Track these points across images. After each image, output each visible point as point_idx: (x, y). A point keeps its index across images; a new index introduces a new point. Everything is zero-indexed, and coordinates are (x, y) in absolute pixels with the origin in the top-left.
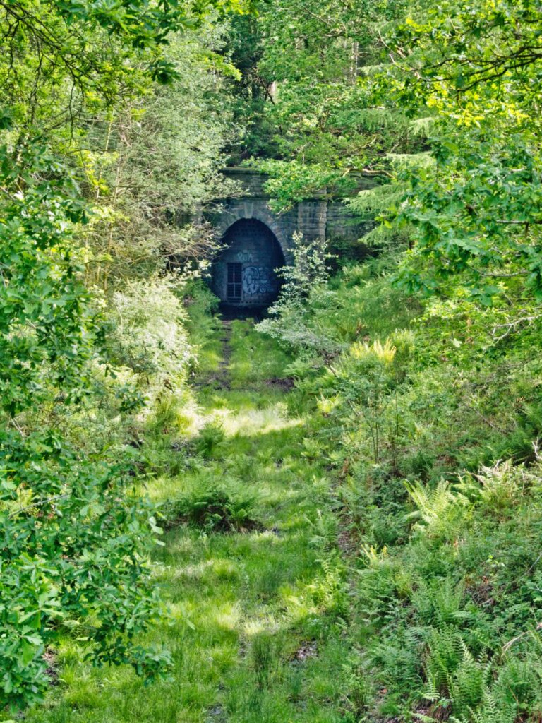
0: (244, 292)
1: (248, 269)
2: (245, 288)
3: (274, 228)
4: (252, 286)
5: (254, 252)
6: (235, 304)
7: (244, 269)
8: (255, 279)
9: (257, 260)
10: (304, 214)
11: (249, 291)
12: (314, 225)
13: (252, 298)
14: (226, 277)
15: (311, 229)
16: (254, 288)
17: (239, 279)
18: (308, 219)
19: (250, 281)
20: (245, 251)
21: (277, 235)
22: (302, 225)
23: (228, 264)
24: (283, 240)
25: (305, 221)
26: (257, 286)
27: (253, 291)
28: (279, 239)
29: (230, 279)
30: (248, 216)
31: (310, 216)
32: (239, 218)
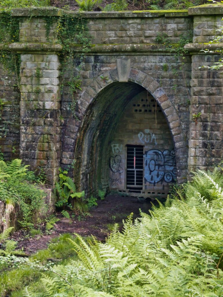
0: (146, 180)
1: (151, 152)
2: (146, 175)
3: (158, 95)
4: (155, 173)
5: (158, 132)
6: (134, 195)
7: (146, 153)
8: (159, 165)
9: (162, 142)
10: (199, 73)
11: (152, 179)
12: (214, 90)
13: (156, 188)
14: (124, 162)
15: (210, 94)
16: (158, 176)
17: (140, 165)
18: (205, 80)
19: (152, 167)
20: (147, 131)
21: (162, 105)
22: (196, 89)
23: (128, 146)
24: (171, 113)
25: (201, 84)
26: (161, 173)
27: (157, 180)
28: (166, 111)
29: (130, 164)
30: (123, 79)
31: (209, 77)
32: (110, 81)
